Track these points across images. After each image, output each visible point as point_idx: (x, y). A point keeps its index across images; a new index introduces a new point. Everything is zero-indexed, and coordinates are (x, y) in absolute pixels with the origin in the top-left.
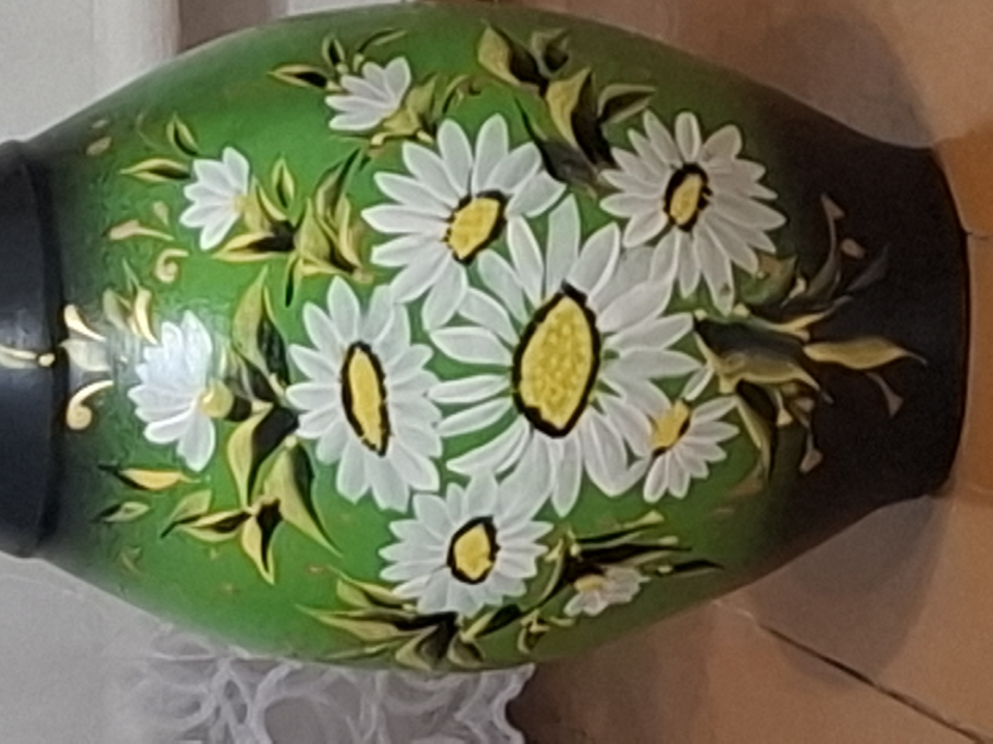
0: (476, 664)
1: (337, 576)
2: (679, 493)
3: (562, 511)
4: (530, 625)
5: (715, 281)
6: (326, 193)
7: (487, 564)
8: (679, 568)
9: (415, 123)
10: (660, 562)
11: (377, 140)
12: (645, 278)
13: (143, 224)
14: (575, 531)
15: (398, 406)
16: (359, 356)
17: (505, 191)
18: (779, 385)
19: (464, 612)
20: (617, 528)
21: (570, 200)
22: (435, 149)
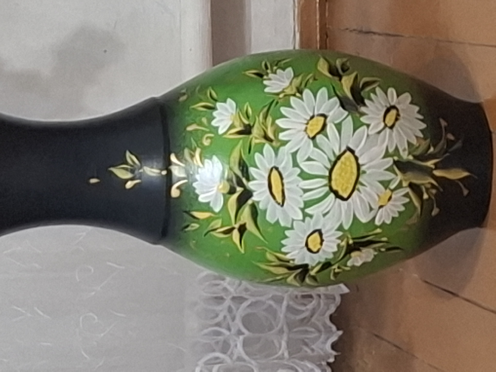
0: (316, 284)
1: (266, 251)
2: (388, 222)
3: (346, 227)
4: (335, 269)
5: (401, 147)
6: (263, 115)
7: (319, 246)
8: (388, 249)
9: (294, 90)
10: (382, 247)
11: (281, 96)
12: (376, 145)
13: (198, 125)
14: (351, 235)
15: (288, 189)
16: (275, 172)
17: (326, 114)
18: (423, 184)
19: (311, 264)
20: (366, 234)
21: (350, 118)
22: (301, 99)
